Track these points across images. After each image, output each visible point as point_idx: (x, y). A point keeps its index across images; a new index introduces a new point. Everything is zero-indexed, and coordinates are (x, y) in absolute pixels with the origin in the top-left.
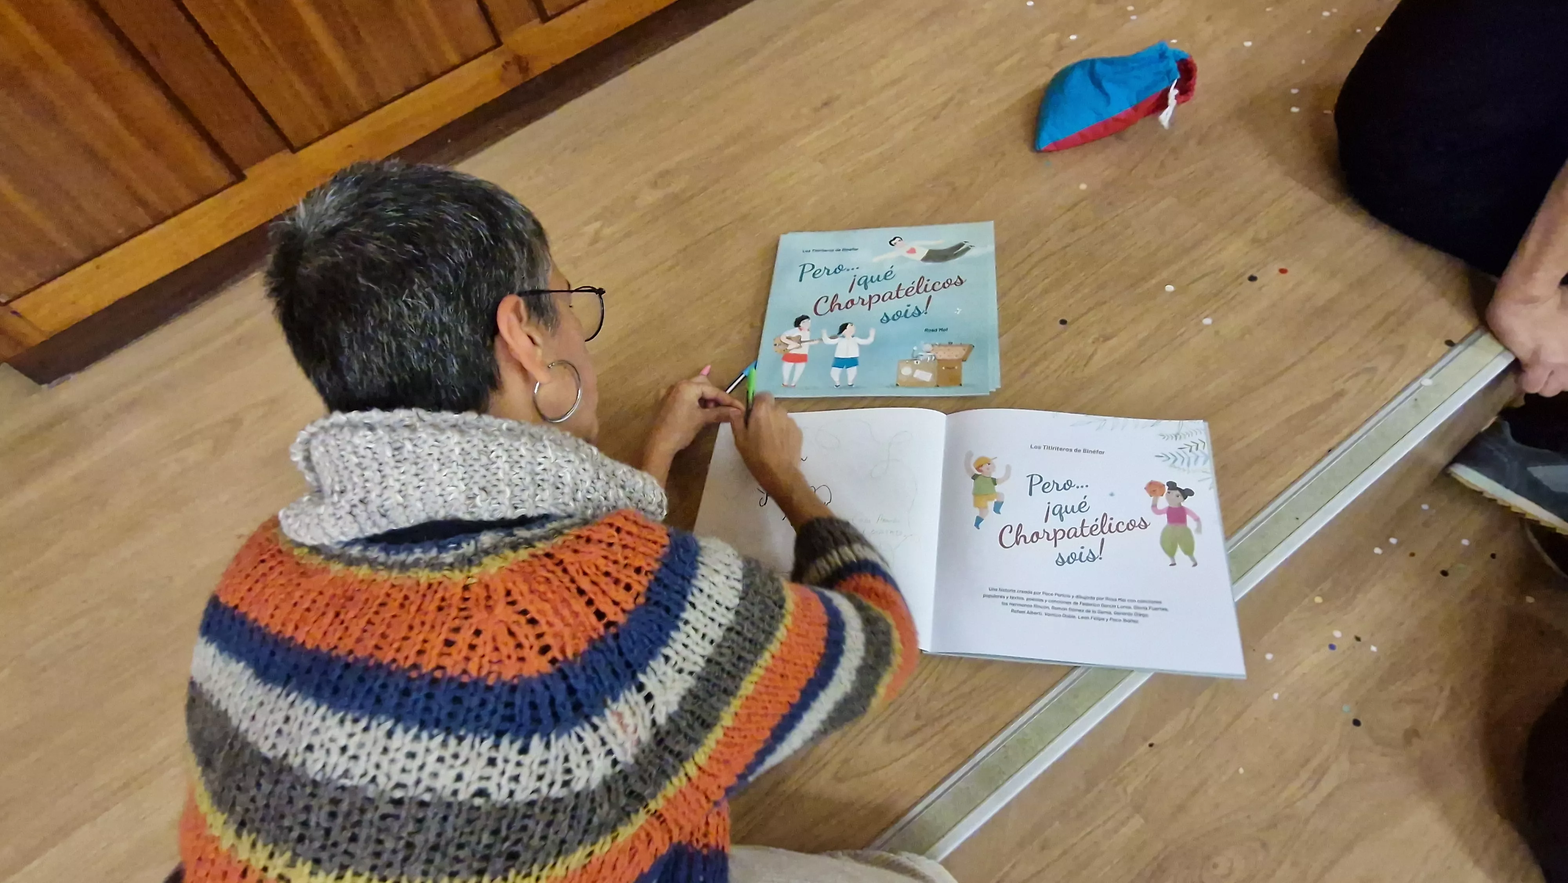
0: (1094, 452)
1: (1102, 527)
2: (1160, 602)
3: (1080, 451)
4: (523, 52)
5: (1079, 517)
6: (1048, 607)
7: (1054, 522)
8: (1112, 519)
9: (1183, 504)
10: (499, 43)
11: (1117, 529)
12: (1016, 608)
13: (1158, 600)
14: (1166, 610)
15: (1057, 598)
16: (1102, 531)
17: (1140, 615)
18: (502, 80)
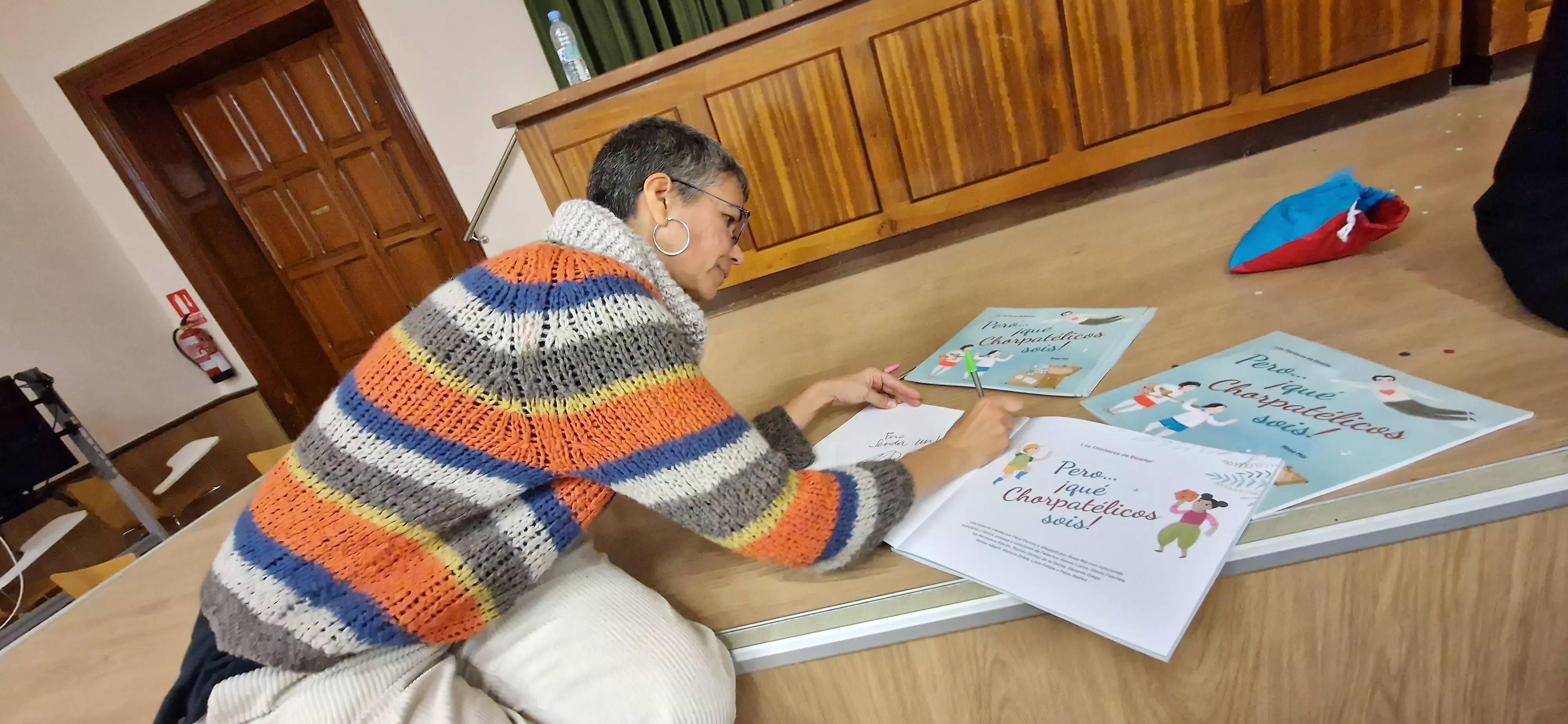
0: (1141, 460)
1: (1108, 508)
2: (1122, 574)
3: (1127, 456)
4: (894, 218)
5: (1091, 496)
6: (1010, 547)
7: (1064, 495)
8: (1122, 506)
9: (1208, 511)
10: (880, 211)
11: (1122, 514)
12: (981, 539)
13: (1121, 572)
14: (1123, 581)
15: (1024, 543)
16: (1105, 512)
17: (1093, 577)
18: (879, 232)
